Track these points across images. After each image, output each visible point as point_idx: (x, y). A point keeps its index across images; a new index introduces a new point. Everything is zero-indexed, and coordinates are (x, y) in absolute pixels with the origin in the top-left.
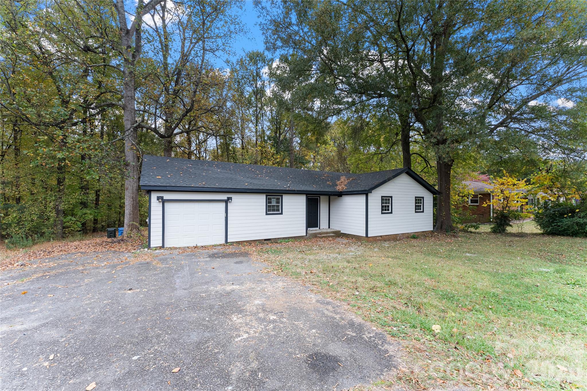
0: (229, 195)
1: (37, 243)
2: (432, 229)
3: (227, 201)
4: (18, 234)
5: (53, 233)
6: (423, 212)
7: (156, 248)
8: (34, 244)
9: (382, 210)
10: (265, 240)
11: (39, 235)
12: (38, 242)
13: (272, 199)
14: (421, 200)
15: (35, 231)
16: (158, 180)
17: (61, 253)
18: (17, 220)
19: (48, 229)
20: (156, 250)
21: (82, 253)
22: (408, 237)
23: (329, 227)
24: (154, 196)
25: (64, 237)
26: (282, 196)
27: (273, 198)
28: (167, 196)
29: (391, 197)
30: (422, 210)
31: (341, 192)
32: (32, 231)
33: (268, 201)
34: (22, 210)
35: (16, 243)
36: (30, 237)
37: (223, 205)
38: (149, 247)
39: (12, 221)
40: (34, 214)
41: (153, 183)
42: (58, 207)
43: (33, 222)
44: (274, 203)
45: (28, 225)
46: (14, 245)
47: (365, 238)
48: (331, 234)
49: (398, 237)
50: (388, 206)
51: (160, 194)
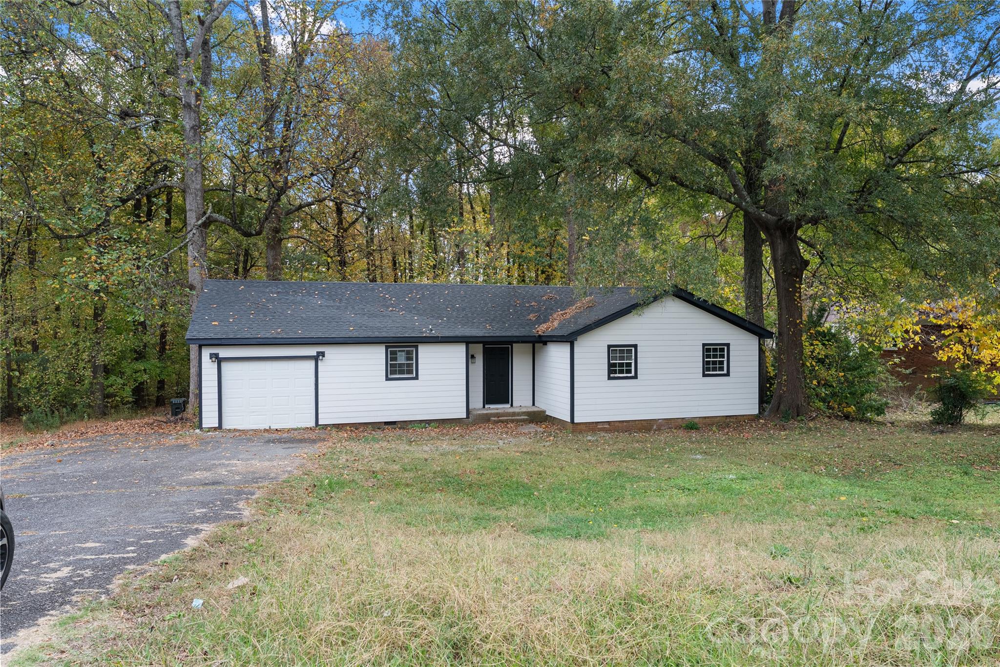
0: (321, 349)
1: (65, 423)
2: (756, 412)
3: (317, 358)
4: (40, 406)
5: (90, 406)
6: (728, 374)
7: (210, 429)
8: (63, 423)
9: (610, 372)
10: (386, 423)
11: (69, 409)
12: (68, 421)
13: (399, 354)
14: (722, 350)
15: (63, 401)
16: (214, 328)
17: (96, 434)
18: (38, 383)
19: (82, 398)
20: (209, 431)
21: (121, 435)
22: (678, 427)
23: (534, 404)
24: (206, 353)
25: (105, 414)
26: (417, 347)
27: (399, 351)
28: (223, 353)
29: (635, 346)
30: (725, 372)
31: (540, 336)
32: (59, 402)
33: (391, 357)
34: (43, 365)
35: (38, 422)
36: (56, 413)
37: (312, 364)
38: (200, 427)
39: (31, 384)
40: (61, 371)
41: (204, 335)
42: (95, 361)
43: (60, 385)
44: (401, 359)
45: (53, 392)
46: (36, 425)
47: (571, 425)
48: (522, 417)
49: (653, 426)
50: (629, 365)
51: (214, 350)
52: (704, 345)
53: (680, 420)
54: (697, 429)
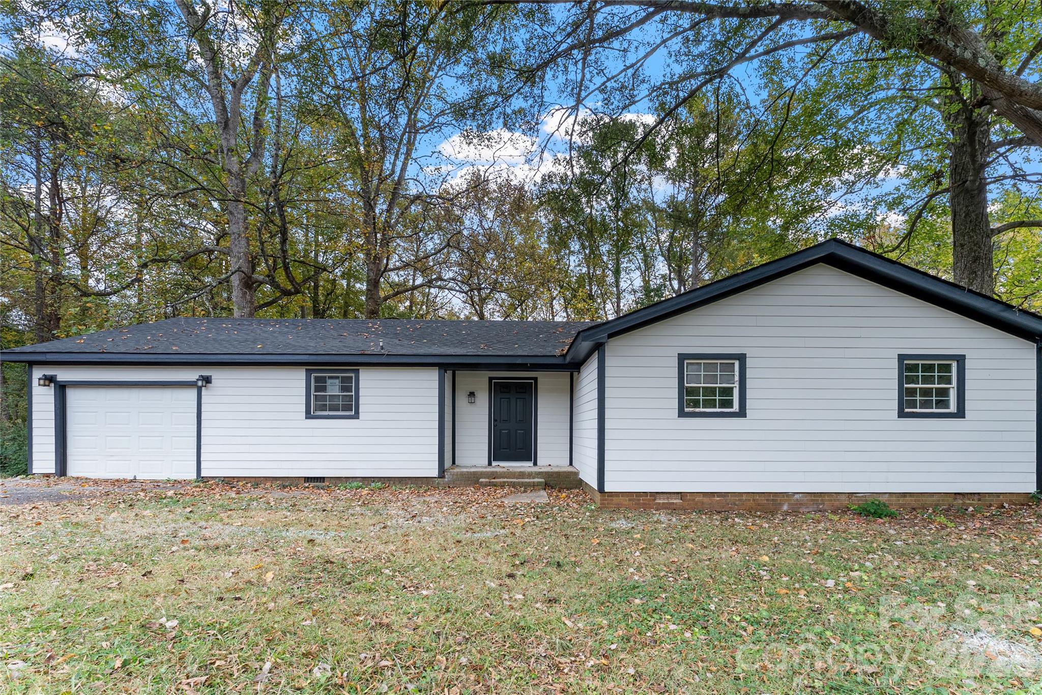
0: (206, 372)
2: (1031, 488)
3: (200, 385)
6: (959, 414)
9: (684, 403)
13: (329, 381)
14: (948, 368)
23: (571, 464)
24: (39, 375)
26: (356, 372)
27: (330, 377)
28: (64, 375)
29: (742, 358)
30: (953, 409)
33: (316, 385)
37: (193, 393)
38: (28, 472)
44: (334, 389)
47: (598, 496)
48: (536, 480)
49: (781, 505)
50: (728, 391)
51: (49, 371)
52: (901, 358)
53: (843, 497)
54: (891, 516)
